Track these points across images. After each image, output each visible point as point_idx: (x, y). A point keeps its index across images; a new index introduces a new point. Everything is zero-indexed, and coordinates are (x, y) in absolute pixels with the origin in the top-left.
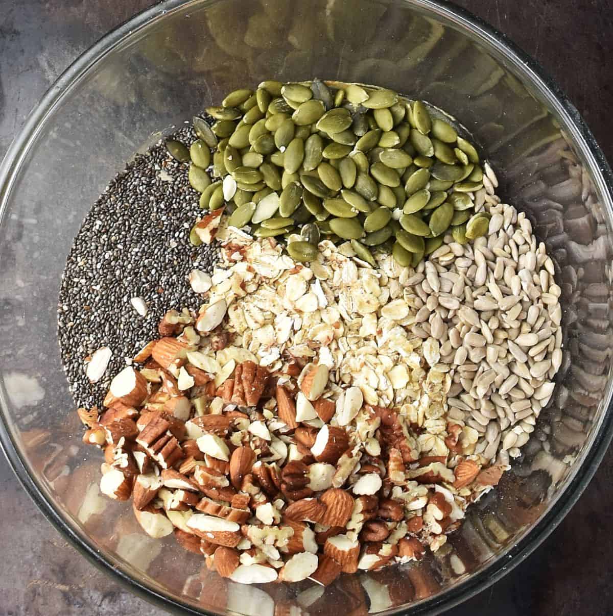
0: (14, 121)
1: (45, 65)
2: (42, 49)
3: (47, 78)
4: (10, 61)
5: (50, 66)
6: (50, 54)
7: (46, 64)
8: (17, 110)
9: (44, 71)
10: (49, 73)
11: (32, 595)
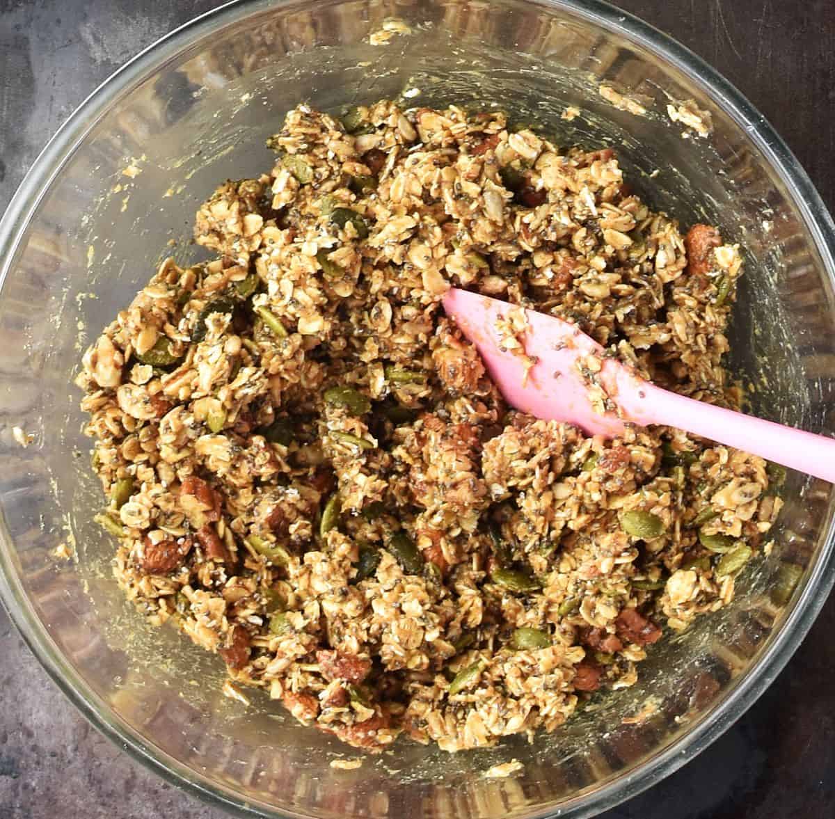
0: (48, 112)
1: (89, 39)
2: (85, 18)
3: (92, 56)
4: (42, 35)
5: (97, 40)
6: (97, 23)
7: (91, 37)
8: (52, 99)
9: (88, 47)
10: (96, 49)
11: (83, 731)
